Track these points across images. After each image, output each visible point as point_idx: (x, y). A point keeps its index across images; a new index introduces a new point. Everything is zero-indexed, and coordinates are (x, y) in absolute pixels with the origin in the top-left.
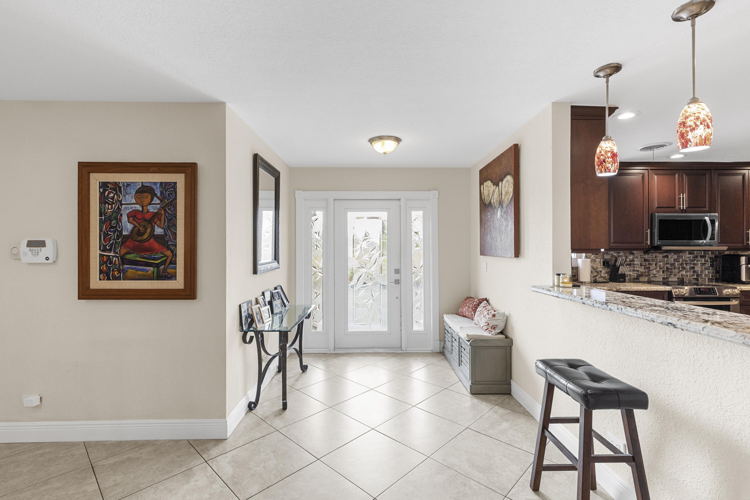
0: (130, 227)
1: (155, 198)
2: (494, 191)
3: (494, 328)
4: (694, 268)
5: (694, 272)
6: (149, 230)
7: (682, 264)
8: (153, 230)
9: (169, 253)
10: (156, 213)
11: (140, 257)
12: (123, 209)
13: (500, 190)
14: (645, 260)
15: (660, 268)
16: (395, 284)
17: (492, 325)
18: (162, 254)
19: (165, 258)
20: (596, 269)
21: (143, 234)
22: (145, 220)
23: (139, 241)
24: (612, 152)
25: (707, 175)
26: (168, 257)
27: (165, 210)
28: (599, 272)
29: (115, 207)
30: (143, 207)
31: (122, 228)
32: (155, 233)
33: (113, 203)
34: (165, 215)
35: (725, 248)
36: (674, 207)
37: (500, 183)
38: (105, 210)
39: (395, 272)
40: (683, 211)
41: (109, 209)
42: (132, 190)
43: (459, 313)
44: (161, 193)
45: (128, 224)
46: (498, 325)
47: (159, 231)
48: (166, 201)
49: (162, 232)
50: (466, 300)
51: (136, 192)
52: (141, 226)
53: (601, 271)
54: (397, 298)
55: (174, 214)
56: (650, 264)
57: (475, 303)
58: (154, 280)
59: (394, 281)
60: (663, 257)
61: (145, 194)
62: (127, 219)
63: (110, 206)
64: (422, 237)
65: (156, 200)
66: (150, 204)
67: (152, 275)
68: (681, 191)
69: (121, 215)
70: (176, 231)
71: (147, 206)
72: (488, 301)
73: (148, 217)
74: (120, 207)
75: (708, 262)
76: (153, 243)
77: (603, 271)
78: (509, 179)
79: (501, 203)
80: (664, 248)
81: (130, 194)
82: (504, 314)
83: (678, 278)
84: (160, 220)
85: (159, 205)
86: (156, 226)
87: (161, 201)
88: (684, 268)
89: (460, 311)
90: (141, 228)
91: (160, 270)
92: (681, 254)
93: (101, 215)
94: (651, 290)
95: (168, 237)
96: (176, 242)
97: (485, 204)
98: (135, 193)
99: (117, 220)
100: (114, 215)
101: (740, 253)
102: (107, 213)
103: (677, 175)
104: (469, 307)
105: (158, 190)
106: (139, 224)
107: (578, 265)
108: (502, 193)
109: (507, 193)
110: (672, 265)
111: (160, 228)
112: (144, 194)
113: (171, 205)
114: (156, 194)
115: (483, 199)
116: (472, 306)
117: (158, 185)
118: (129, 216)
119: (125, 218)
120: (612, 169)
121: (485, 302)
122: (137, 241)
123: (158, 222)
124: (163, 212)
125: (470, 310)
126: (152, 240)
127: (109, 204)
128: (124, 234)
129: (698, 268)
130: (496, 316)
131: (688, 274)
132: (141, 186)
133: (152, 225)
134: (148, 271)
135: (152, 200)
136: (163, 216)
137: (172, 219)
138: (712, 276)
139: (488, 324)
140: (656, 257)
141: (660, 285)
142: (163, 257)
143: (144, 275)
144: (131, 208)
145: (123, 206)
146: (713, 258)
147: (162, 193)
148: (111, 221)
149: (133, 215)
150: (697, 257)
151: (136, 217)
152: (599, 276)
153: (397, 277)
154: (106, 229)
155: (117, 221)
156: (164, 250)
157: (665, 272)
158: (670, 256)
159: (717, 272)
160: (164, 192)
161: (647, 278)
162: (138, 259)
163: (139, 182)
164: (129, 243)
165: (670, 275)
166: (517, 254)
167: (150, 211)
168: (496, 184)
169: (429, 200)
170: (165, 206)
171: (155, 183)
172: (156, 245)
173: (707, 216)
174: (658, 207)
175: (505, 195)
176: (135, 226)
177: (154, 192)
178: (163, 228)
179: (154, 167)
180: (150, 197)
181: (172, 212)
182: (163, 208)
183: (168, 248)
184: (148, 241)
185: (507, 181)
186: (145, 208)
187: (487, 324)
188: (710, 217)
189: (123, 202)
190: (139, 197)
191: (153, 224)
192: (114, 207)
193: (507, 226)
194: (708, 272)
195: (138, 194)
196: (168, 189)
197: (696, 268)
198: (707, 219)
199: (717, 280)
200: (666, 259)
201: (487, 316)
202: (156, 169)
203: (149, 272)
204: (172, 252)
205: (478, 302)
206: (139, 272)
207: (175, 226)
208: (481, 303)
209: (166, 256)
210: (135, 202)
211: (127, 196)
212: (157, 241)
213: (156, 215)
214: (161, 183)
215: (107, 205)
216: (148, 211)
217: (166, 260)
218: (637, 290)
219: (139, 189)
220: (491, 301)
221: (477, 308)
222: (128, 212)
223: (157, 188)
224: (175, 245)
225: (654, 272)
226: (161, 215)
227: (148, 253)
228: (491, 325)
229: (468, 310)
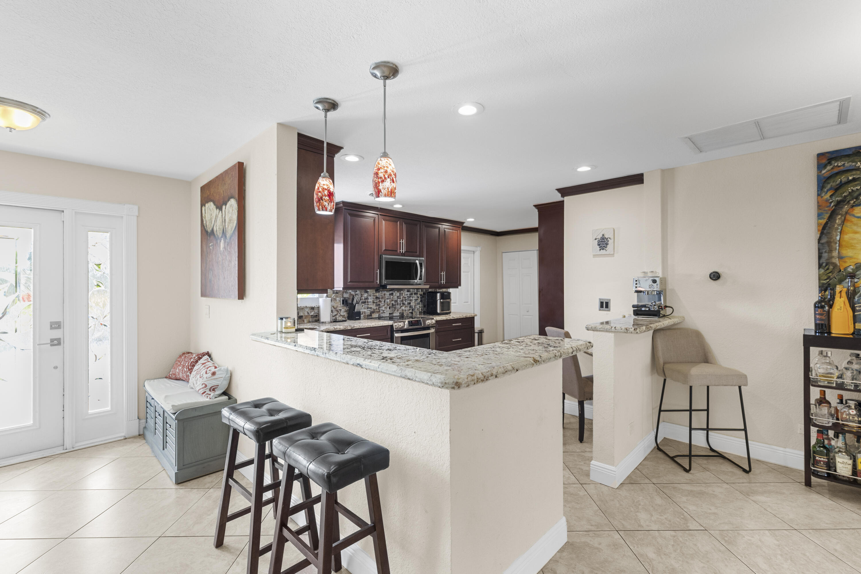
2: (216, 216)
3: (214, 390)
5: (410, 307)
7: (402, 301)
13: (224, 216)
14: (377, 298)
15: (388, 305)
16: (52, 345)
17: (211, 386)
20: (336, 308)
24: (329, 191)
25: (418, 225)
28: (339, 311)
35: (428, 287)
36: (397, 251)
37: (224, 207)
39: (51, 326)
40: (403, 255)
43: (170, 376)
46: (218, 386)
50: (180, 357)
53: (340, 310)
54: (56, 368)
56: (380, 301)
57: (192, 360)
59: (50, 342)
60: (390, 295)
64: (108, 271)
68: (401, 238)
72: (210, 356)
75: (419, 298)
77: (343, 310)
78: (233, 203)
79: (224, 232)
80: (388, 287)
82: (227, 370)
83: (400, 313)
88: (404, 304)
89: (171, 373)
92: (402, 292)
94: (378, 326)
97: (207, 232)
101: (438, 290)
103: (398, 222)
104: (183, 366)
107: (320, 305)
108: (225, 220)
109: (230, 220)
110: (396, 301)
115: (205, 226)
116: (188, 364)
120: (329, 208)
121: (206, 357)
125: (185, 369)
129: (413, 304)
130: (217, 373)
131: (407, 309)
138: (421, 310)
139: (206, 386)
140: (384, 295)
141: (387, 320)
146: (422, 295)
150: (411, 294)
152: (339, 315)
153: (56, 334)
157: (391, 308)
158: (394, 294)
159: (424, 306)
161: (378, 314)
165: (395, 310)
166: (242, 294)
168: (219, 208)
169: (122, 217)
173: (418, 260)
174: (385, 250)
175: (229, 223)
185: (231, 206)
187: (204, 385)
188: (419, 260)
193: (230, 261)
194: (419, 307)
197: (411, 304)
198: (417, 262)
199: (424, 313)
200: (392, 297)
201: (205, 376)
205: (196, 358)
208: (200, 358)
218: (368, 327)
220: (213, 356)
221: (194, 366)
225: (383, 308)
228: (208, 387)
229: (182, 371)
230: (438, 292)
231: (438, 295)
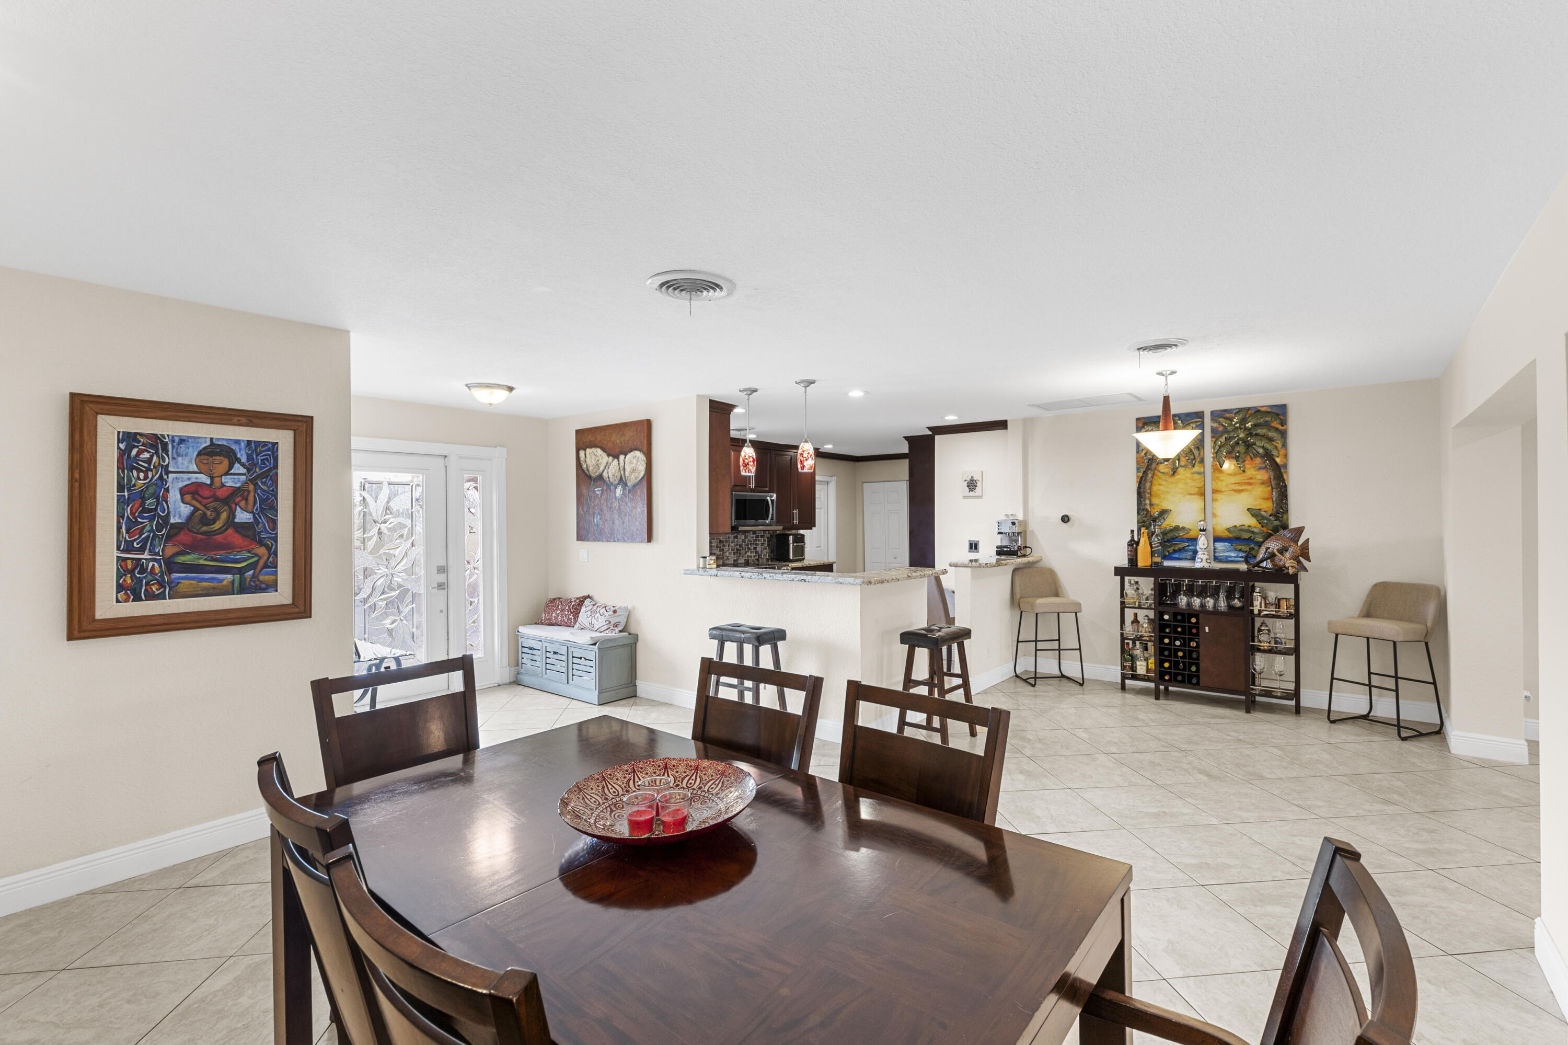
0: (186, 510)
1: (237, 465)
2: (609, 463)
3: (616, 626)
4: (755, 548)
5: (757, 552)
6: (224, 516)
7: (748, 545)
8: (232, 514)
9: (262, 551)
10: (239, 488)
11: (206, 560)
12: (170, 479)
14: (722, 541)
15: (732, 550)
16: (439, 589)
17: (615, 623)
18: (249, 552)
19: (255, 559)
21: (214, 521)
22: (217, 499)
23: (203, 533)
25: (768, 455)
26: (260, 558)
27: (256, 485)
29: (153, 477)
30: (212, 478)
31: (169, 513)
32: (237, 520)
33: (148, 469)
34: (256, 491)
35: (780, 528)
36: (746, 486)
38: (130, 480)
40: (753, 490)
41: (139, 478)
42: (191, 449)
44: (247, 458)
45: (182, 505)
47: (242, 516)
48: (257, 470)
49: (250, 518)
51: (199, 454)
52: (208, 509)
55: (273, 490)
56: (724, 545)
57: (573, 603)
58: (233, 594)
59: (438, 584)
60: (735, 538)
61: (218, 458)
62: (178, 496)
63: (142, 475)
65: (238, 468)
66: (227, 474)
67: (230, 587)
69: (167, 490)
70: (277, 516)
71: (221, 476)
73: (221, 493)
74: (165, 477)
75: (766, 542)
76: (232, 536)
78: (638, 455)
80: (741, 528)
81: (186, 455)
84: (247, 500)
85: (244, 477)
86: (238, 509)
87: (249, 470)
88: (749, 549)
90: (209, 513)
91: (245, 579)
92: (747, 534)
93: (120, 488)
95: (260, 526)
96: (277, 533)
97: (589, 476)
98: (197, 456)
99: (157, 498)
100: (151, 490)
102: (134, 485)
105: (243, 452)
106: (205, 506)
110: (741, 545)
111: (245, 513)
112: (214, 458)
113: (266, 477)
114: (239, 459)
115: (585, 470)
117: (243, 445)
118: (183, 492)
119: (174, 496)
121: (589, 600)
122: (202, 534)
123: (243, 503)
124: (251, 487)
126: (230, 531)
127: (139, 471)
128: (172, 521)
129: (759, 549)
130: (618, 611)
131: (753, 555)
132: (208, 443)
133: (230, 508)
134: (222, 581)
135: (231, 467)
136: (252, 494)
137: (268, 498)
138: (769, 556)
139: (610, 622)
142: (252, 557)
143: (214, 588)
144: (189, 479)
145: (171, 476)
146: (769, 538)
147: (249, 457)
148: (144, 499)
149: (190, 492)
150: (757, 537)
151: (199, 495)
154: (132, 513)
155: (158, 500)
156: (255, 546)
159: (772, 552)
160: (255, 456)
162: (202, 562)
163: (205, 438)
164: (183, 537)
166: (650, 538)
167: (226, 484)
168: (613, 456)
169: (494, 460)
170: (256, 478)
171: (237, 442)
172: (237, 539)
174: (734, 485)
176: (196, 509)
177: (235, 455)
178: (252, 512)
179: (239, 416)
180: (226, 462)
181: (269, 488)
182: (253, 481)
183: (261, 543)
184: (222, 533)
185: (634, 457)
186: (217, 480)
187: (607, 622)
188: (770, 496)
189: (171, 469)
190: (205, 462)
191: (233, 506)
192: (150, 476)
195: (203, 457)
196: (261, 452)
198: (769, 498)
199: (772, 560)
201: (606, 614)
202: (243, 420)
203: (225, 583)
204: (268, 548)
206: (204, 584)
207: (274, 509)
209: (256, 555)
210: (196, 469)
211: (180, 459)
212: (240, 533)
213: (236, 491)
214: (249, 442)
215: (135, 473)
216: (223, 485)
217: (257, 562)
219: (205, 448)
220: (595, 597)
222: (181, 485)
223: (240, 449)
224: (275, 539)
226: (249, 492)
227: (222, 552)
228: (612, 623)
230: (790, 535)
231: (791, 538)
